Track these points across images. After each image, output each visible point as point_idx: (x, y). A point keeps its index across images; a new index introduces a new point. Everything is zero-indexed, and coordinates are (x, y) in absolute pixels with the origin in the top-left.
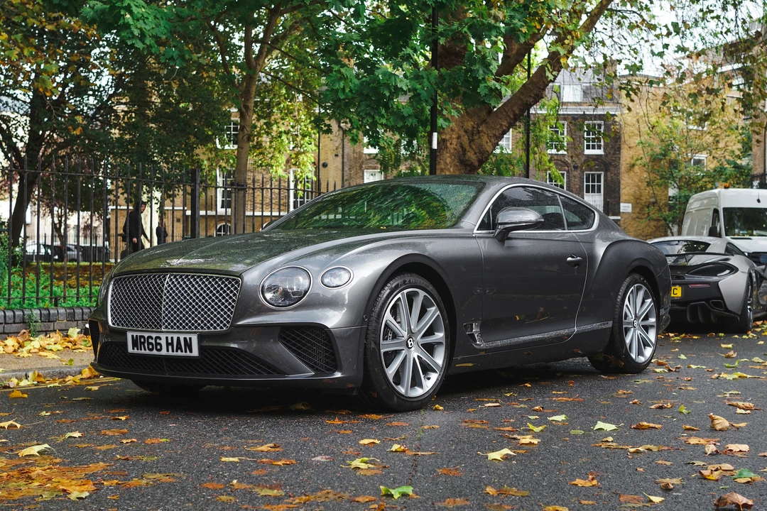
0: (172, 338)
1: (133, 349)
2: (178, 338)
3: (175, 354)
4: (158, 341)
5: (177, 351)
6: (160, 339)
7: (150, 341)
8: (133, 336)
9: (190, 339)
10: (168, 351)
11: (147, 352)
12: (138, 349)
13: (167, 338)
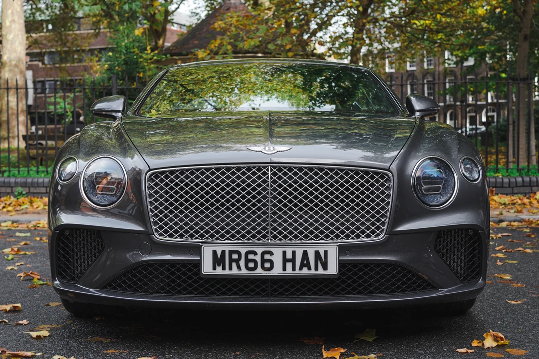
0: (294, 253)
1: (214, 268)
2: (305, 254)
3: (297, 272)
4: (267, 257)
5: (301, 269)
6: (271, 253)
7: (251, 257)
8: (215, 252)
9: (326, 252)
10: (284, 269)
11: (244, 271)
12: (224, 269)
13: (284, 253)
